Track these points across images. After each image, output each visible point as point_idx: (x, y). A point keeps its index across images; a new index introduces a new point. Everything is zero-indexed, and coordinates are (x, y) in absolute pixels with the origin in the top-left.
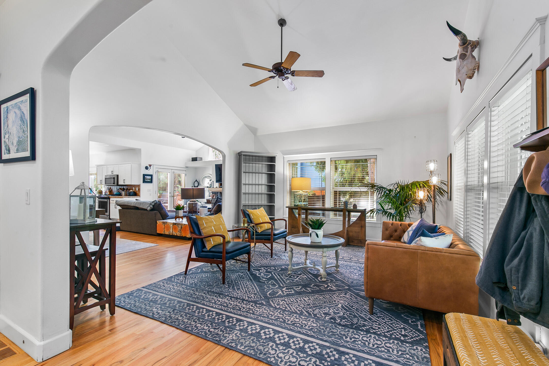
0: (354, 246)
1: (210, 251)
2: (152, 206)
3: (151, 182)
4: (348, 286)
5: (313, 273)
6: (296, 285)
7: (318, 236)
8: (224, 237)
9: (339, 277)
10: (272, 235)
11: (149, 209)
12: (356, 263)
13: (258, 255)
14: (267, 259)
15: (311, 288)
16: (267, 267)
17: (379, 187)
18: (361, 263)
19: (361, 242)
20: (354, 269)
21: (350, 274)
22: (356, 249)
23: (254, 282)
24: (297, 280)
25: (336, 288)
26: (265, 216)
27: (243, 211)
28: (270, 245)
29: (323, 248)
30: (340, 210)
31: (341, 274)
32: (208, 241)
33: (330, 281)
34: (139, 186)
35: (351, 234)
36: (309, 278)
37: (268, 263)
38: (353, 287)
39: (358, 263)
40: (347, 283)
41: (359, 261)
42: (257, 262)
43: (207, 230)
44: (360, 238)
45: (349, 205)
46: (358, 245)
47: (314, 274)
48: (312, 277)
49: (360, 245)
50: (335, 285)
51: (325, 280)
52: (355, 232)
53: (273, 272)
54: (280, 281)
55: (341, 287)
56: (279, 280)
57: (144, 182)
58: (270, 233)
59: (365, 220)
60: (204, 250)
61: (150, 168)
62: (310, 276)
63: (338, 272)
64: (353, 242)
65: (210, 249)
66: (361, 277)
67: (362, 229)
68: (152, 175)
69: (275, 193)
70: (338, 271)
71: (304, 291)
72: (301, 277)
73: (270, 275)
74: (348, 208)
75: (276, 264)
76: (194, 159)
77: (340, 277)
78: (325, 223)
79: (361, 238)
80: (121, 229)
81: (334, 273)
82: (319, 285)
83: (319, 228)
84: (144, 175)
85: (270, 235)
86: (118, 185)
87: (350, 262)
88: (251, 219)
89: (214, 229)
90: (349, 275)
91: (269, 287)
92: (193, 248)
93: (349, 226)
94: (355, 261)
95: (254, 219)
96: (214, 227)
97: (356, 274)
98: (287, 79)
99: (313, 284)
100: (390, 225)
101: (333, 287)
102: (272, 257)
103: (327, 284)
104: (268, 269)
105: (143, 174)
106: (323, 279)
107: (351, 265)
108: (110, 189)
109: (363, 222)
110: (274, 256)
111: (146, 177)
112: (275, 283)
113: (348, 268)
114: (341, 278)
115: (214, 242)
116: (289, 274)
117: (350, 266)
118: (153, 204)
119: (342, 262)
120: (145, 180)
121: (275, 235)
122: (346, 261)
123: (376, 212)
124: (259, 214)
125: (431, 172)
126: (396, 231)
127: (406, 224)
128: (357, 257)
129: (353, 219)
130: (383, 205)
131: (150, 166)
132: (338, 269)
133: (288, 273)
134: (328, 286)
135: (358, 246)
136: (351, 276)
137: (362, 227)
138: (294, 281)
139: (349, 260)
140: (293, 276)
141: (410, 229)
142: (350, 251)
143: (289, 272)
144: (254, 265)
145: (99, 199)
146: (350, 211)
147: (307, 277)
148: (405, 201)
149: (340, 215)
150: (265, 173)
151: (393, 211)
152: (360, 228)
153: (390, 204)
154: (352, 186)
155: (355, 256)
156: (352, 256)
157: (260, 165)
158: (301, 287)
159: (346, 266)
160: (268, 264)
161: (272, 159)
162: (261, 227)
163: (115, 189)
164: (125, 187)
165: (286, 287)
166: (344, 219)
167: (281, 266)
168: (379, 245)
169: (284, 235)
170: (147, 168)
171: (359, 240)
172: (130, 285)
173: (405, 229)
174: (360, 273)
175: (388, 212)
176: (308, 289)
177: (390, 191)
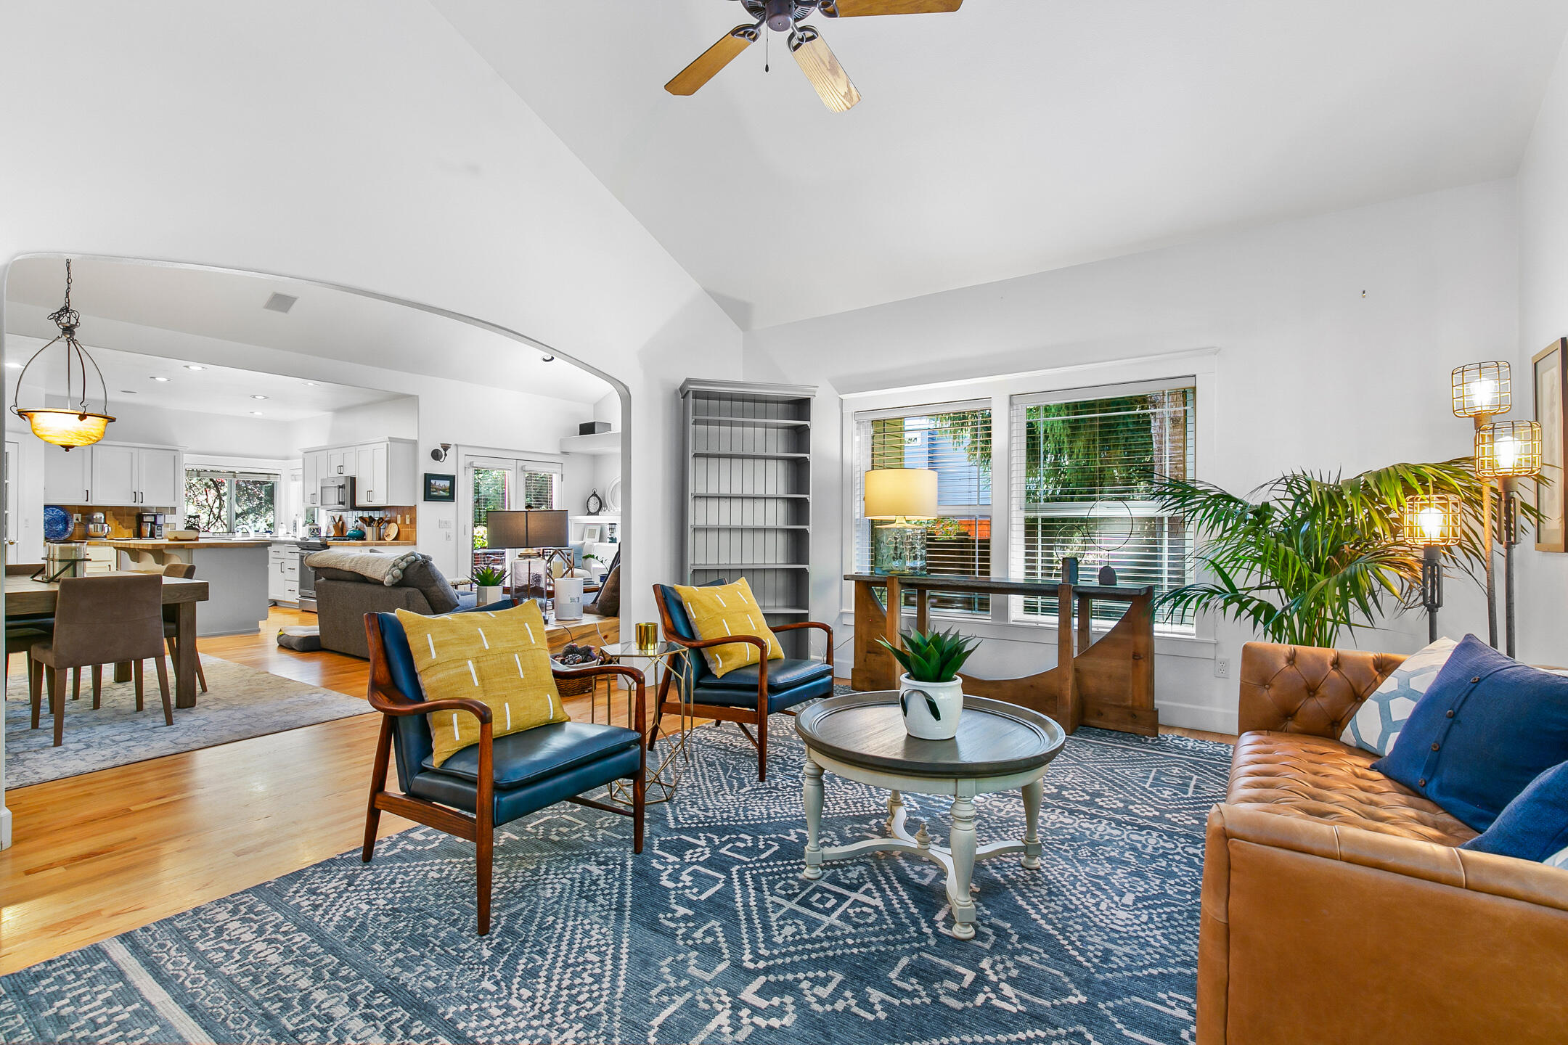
0: (1105, 732)
1: (441, 773)
2: (397, 572)
3: (450, 496)
4: (1086, 984)
5: (917, 879)
6: (816, 964)
7: (936, 714)
8: (485, 717)
9: (1039, 911)
10: (761, 690)
11: (388, 580)
12: (1119, 823)
13: (712, 764)
14: (742, 785)
15: (889, 988)
16: (721, 831)
17: (1211, 497)
18: (1141, 828)
19: (1134, 716)
20: (1110, 860)
21: (1094, 896)
22: (1116, 749)
23: (627, 925)
24: (832, 928)
25: (1023, 1001)
26: (746, 612)
27: (659, 592)
28: (756, 728)
29: (956, 779)
30: (1046, 588)
31: (1050, 893)
32: (442, 725)
33: (993, 938)
34: (412, 510)
35: (1091, 683)
36: (893, 913)
37: (737, 809)
38: (1111, 992)
39: (1127, 823)
40: (1079, 964)
41: (1130, 813)
42: (693, 804)
43: (441, 676)
44: (1130, 703)
45: (1083, 569)
46: (1122, 728)
47: (919, 887)
48: (906, 908)
49: (1130, 728)
50: (1014, 973)
51: (968, 932)
52: (1110, 677)
53: (740, 862)
54: (751, 929)
55: (1047, 988)
56: (749, 920)
57: (429, 496)
58: (756, 678)
59: (1150, 631)
60: (426, 763)
61: (446, 455)
62: (901, 902)
63: (1034, 879)
64: (1100, 714)
65: (446, 762)
66: (1151, 919)
67: (1136, 665)
68: (453, 477)
69: (810, 529)
70: (1038, 869)
71: (847, 1010)
72: (856, 903)
73: (716, 880)
74: (1080, 583)
75: (769, 817)
76: (587, 429)
77: (1044, 917)
78: (970, 652)
79: (1133, 700)
80: (324, 643)
81: (1013, 883)
82: (933, 965)
83: (944, 675)
84: (428, 478)
85: (753, 688)
86: (354, 507)
87: (1093, 816)
88: (691, 621)
89: (479, 670)
90: (1090, 901)
91: (679, 970)
92: (393, 750)
93: (1086, 650)
94: (1113, 815)
95: (699, 621)
96: (477, 661)
97: (1122, 895)
98: (809, 39)
99: (904, 961)
100: (1282, 664)
101: (1007, 990)
102: (762, 779)
103: (973, 964)
104: (723, 844)
105: (425, 474)
106: (959, 931)
107: (1096, 837)
108: (340, 520)
109: (1141, 640)
110: (773, 768)
111: (433, 482)
112: (721, 939)
113: (1084, 853)
114: (1050, 922)
115: (465, 732)
116: (804, 884)
117: (1093, 844)
118: (404, 564)
119: (1053, 817)
120: (430, 492)
121: (774, 689)
122: (1071, 812)
123: (1195, 600)
124: (720, 606)
125: (1478, 420)
126: (1312, 690)
127: (1365, 660)
128: (1121, 787)
129: (1103, 626)
130: (1227, 571)
131: (445, 450)
132: (1037, 862)
133: (800, 876)
134: (981, 979)
135: (1123, 735)
136: (1097, 905)
137: (1136, 656)
138: (818, 932)
139: (1085, 803)
140: (818, 896)
141: (1389, 685)
142: (1089, 753)
143: (808, 873)
144: (676, 819)
145: (302, 549)
146: (1085, 596)
147: (882, 908)
148: (1336, 551)
149: (1046, 610)
150: (777, 458)
151: (1274, 598)
152: (1131, 661)
153: (1258, 567)
154: (1094, 500)
155: (1115, 786)
156: (1101, 783)
157: (760, 431)
158: (839, 977)
159: (1074, 839)
160: (737, 814)
161: (800, 407)
162: (726, 656)
163: (351, 520)
164: (376, 515)
165: (767, 971)
166: (1065, 625)
167: (785, 827)
168: (1316, 846)
169: (820, 684)
170: (436, 455)
171: (1126, 707)
172: (98, 912)
173: (1359, 685)
174: (1141, 886)
175: (1253, 599)
176: (875, 995)
177: (1263, 513)
